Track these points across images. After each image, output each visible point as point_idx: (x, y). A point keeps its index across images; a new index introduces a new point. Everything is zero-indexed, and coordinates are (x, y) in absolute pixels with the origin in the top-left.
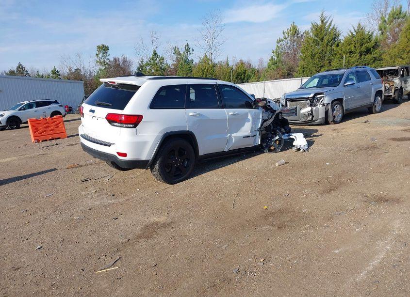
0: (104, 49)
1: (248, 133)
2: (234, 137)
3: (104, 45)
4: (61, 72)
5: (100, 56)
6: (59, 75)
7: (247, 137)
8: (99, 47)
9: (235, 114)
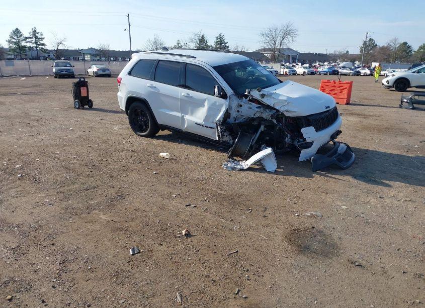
2: (187, 119)
7: (200, 125)
9: (188, 96)
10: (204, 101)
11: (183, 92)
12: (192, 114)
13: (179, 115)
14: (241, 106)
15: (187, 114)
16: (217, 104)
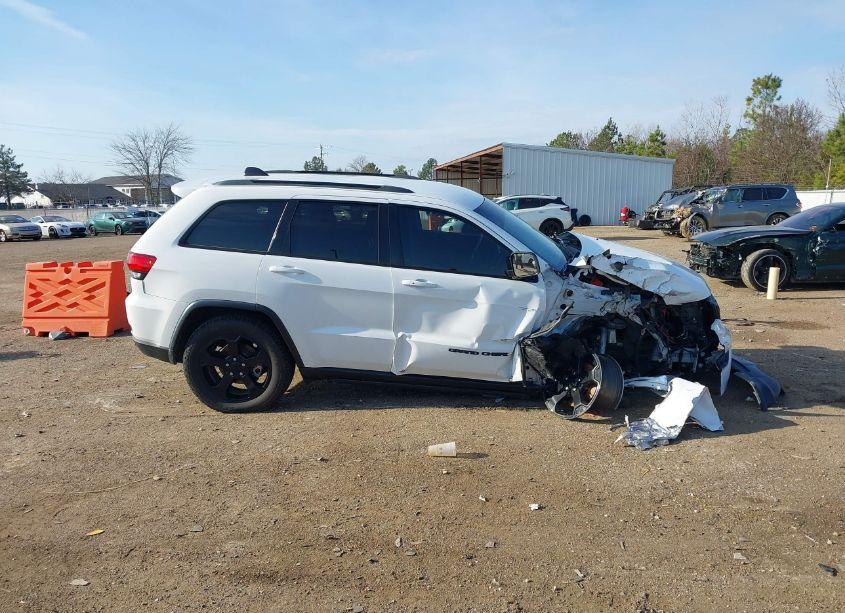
0: (770, 84)
1: (468, 341)
2: (417, 343)
3: (769, 78)
4: (668, 139)
5: (757, 101)
6: (664, 143)
7: (467, 352)
8: (757, 82)
9: (422, 286)
10: (475, 291)
11: (407, 277)
12: (433, 327)
13: (389, 335)
14: (570, 293)
15: (416, 329)
16: (515, 294)
